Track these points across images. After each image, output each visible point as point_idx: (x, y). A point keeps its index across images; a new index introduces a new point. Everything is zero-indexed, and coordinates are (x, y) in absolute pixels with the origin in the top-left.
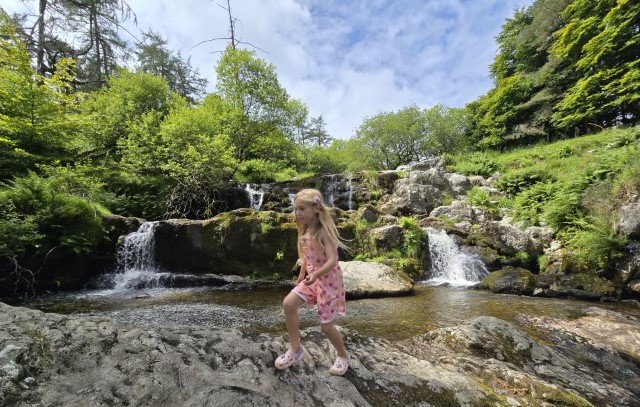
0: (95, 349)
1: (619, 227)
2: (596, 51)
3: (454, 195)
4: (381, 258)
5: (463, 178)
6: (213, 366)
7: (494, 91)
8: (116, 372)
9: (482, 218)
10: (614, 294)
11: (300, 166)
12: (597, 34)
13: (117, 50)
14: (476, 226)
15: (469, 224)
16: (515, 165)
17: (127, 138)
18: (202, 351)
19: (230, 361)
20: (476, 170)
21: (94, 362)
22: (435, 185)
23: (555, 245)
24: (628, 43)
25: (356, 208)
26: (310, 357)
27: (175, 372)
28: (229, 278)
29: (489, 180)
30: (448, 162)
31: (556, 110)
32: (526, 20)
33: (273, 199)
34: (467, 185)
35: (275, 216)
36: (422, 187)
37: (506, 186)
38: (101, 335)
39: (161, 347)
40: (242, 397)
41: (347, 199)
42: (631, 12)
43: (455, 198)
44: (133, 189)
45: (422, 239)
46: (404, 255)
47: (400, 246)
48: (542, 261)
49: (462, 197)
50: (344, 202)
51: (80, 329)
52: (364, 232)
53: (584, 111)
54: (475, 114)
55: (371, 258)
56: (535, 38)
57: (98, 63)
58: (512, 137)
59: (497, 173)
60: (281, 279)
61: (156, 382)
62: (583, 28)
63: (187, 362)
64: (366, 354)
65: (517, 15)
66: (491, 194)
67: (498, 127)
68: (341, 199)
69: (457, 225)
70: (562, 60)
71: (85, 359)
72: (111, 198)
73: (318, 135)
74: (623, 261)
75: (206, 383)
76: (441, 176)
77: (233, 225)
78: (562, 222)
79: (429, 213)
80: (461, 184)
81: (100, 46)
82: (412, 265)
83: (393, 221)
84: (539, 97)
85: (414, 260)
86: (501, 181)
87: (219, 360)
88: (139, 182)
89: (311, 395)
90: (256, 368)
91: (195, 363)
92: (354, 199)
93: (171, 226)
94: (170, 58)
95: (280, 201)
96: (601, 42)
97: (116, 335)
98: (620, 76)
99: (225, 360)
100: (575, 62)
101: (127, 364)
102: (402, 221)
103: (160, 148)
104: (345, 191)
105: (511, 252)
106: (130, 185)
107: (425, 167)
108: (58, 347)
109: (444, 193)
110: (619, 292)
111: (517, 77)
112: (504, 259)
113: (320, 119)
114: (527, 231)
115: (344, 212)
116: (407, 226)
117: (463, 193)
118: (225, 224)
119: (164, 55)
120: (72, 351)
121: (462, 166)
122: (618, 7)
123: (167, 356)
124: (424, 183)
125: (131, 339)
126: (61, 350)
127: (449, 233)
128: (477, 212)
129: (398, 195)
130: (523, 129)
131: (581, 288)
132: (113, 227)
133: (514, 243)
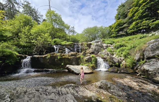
0: (23, 94)
1: (135, 59)
2: (137, 16)
3: (104, 49)
4: (86, 64)
5: (106, 45)
6: (46, 95)
7: (115, 23)
8: (28, 98)
9: (110, 55)
10: (133, 73)
11: (68, 40)
12: (138, 11)
13: (16, 5)
14: (108, 56)
15: (107, 56)
16: (118, 42)
17: (21, 33)
18: (44, 92)
19: (50, 94)
20: (110, 43)
21: (23, 96)
22: (100, 47)
23: (124, 61)
24: (144, 14)
25: (81, 52)
26: (66, 91)
27: (39, 97)
28: (50, 70)
29: (112, 45)
30: (104, 41)
31: (128, 29)
32: (123, 6)
33: (61, 49)
34: (107, 47)
35: (61, 55)
36: (97, 47)
37: (116, 47)
38: (23, 91)
39: (36, 92)
40: (52, 101)
41: (79, 50)
42: (145, 7)
43: (104, 50)
44: (24, 47)
45: (96, 60)
46: (92, 63)
47: (91, 62)
48: (121, 65)
49: (106, 49)
50: (78, 50)
51: (19, 90)
52: (83, 58)
53: (134, 29)
54: (110, 28)
55: (84, 64)
56: (125, 11)
57: (11, 9)
58: (118, 35)
59: (114, 44)
60: (63, 70)
61: (36, 99)
62: (135, 10)
63: (41, 94)
64: (77, 90)
65: (121, 4)
66: (112, 49)
67: (115, 32)
68: (78, 49)
69: (104, 56)
70: (130, 17)
71: (21, 96)
72: (18, 49)
73: (73, 31)
74: (135, 66)
75: (45, 99)
76: (101, 44)
77: (51, 57)
78: (125, 56)
79: (98, 53)
80: (106, 46)
81: (11, 4)
82: (93, 66)
83: (89, 56)
84: (125, 25)
85: (94, 65)
86: (115, 46)
87: (47, 93)
88: (25, 45)
89: (65, 99)
90: (55, 95)
91: (43, 95)
92: (81, 49)
93: (35, 57)
94: (32, 8)
95: (63, 50)
96: (139, 13)
97: (27, 90)
98: (142, 22)
99: (49, 93)
100: (133, 17)
101: (30, 96)
102: (92, 55)
103: (31, 36)
104: (79, 47)
105: (115, 63)
106: (23, 46)
107: (98, 42)
108: (16, 94)
109: (102, 49)
110: (134, 72)
111: (120, 20)
112: (113, 64)
113: (74, 27)
114: (119, 58)
115: (78, 53)
116: (93, 57)
117: (106, 48)
118: (49, 57)
119: (30, 8)
120: (19, 95)
121: (106, 42)
122: (143, 5)
123: (37, 94)
124: (97, 46)
125: (30, 91)
126: (16, 95)
127: (102, 58)
128: (109, 53)
129: (91, 49)
130: (121, 33)
131: (127, 71)
132: (19, 58)
133: (115, 61)
